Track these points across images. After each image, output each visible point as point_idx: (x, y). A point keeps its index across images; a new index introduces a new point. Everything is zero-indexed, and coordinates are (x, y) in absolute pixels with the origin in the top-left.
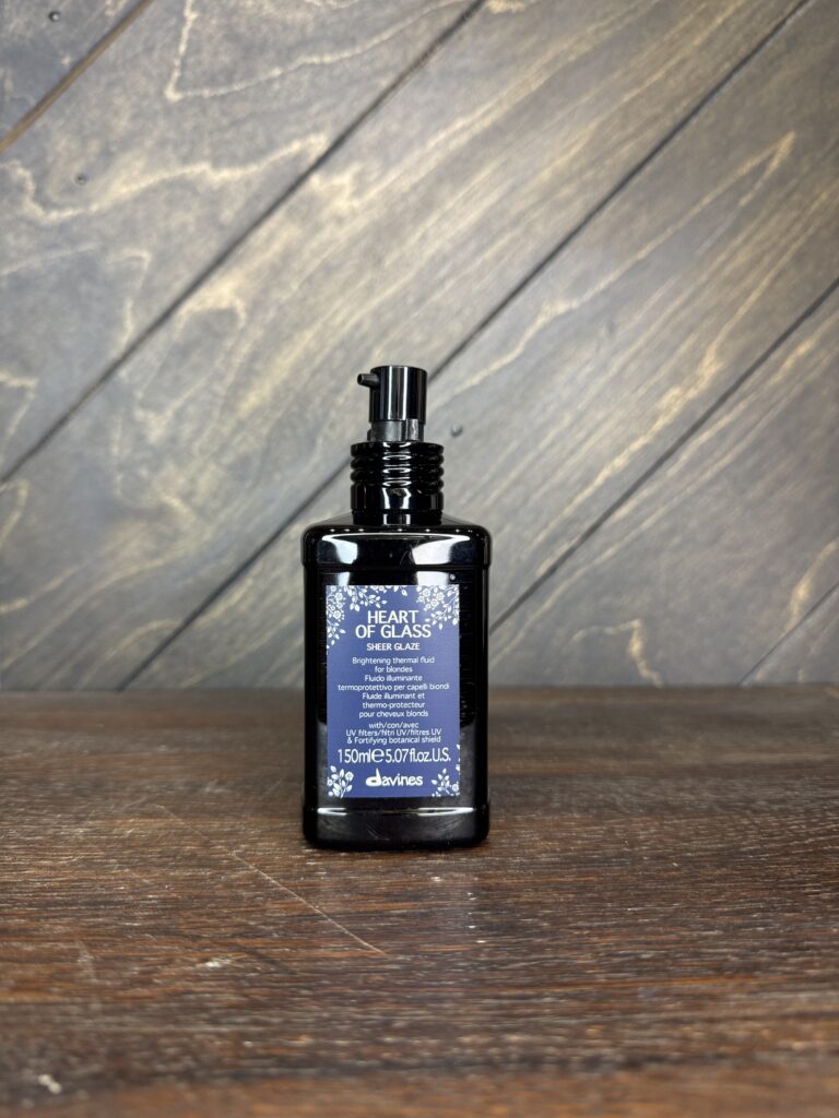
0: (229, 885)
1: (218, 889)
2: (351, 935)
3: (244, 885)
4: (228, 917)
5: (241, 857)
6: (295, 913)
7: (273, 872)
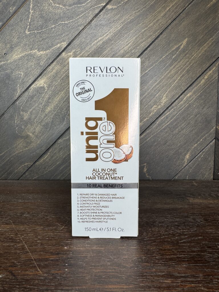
0: (16, 249)
1: (12, 250)
2: (37, 267)
3: (20, 249)
4: (11, 260)
5: (22, 239)
6: (27, 259)
7: (28, 244)
